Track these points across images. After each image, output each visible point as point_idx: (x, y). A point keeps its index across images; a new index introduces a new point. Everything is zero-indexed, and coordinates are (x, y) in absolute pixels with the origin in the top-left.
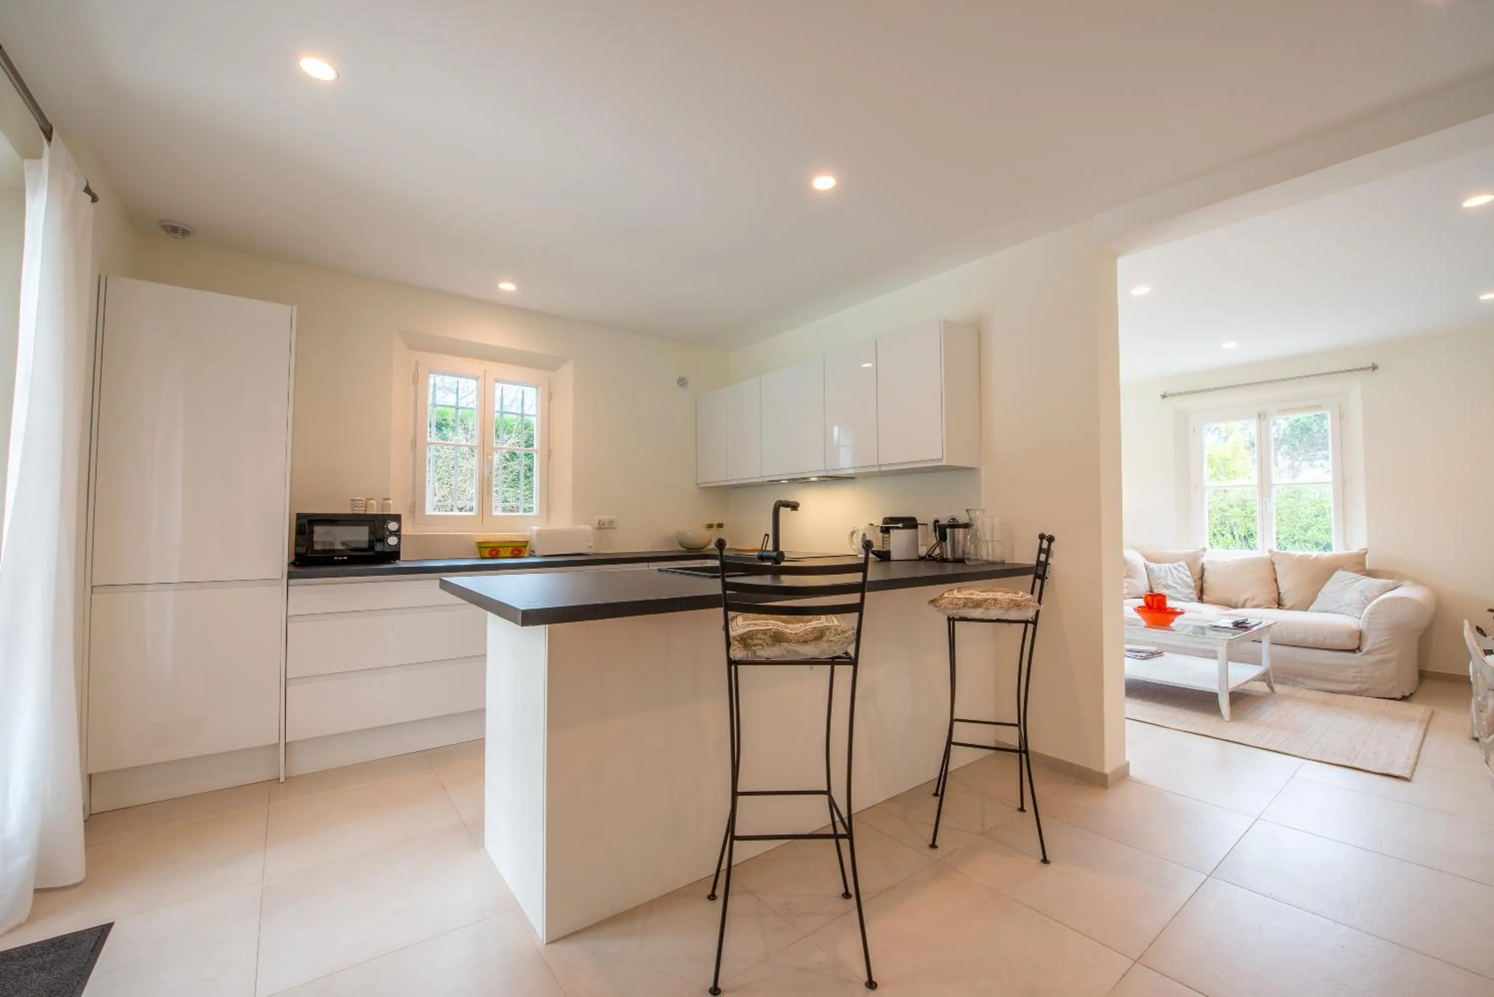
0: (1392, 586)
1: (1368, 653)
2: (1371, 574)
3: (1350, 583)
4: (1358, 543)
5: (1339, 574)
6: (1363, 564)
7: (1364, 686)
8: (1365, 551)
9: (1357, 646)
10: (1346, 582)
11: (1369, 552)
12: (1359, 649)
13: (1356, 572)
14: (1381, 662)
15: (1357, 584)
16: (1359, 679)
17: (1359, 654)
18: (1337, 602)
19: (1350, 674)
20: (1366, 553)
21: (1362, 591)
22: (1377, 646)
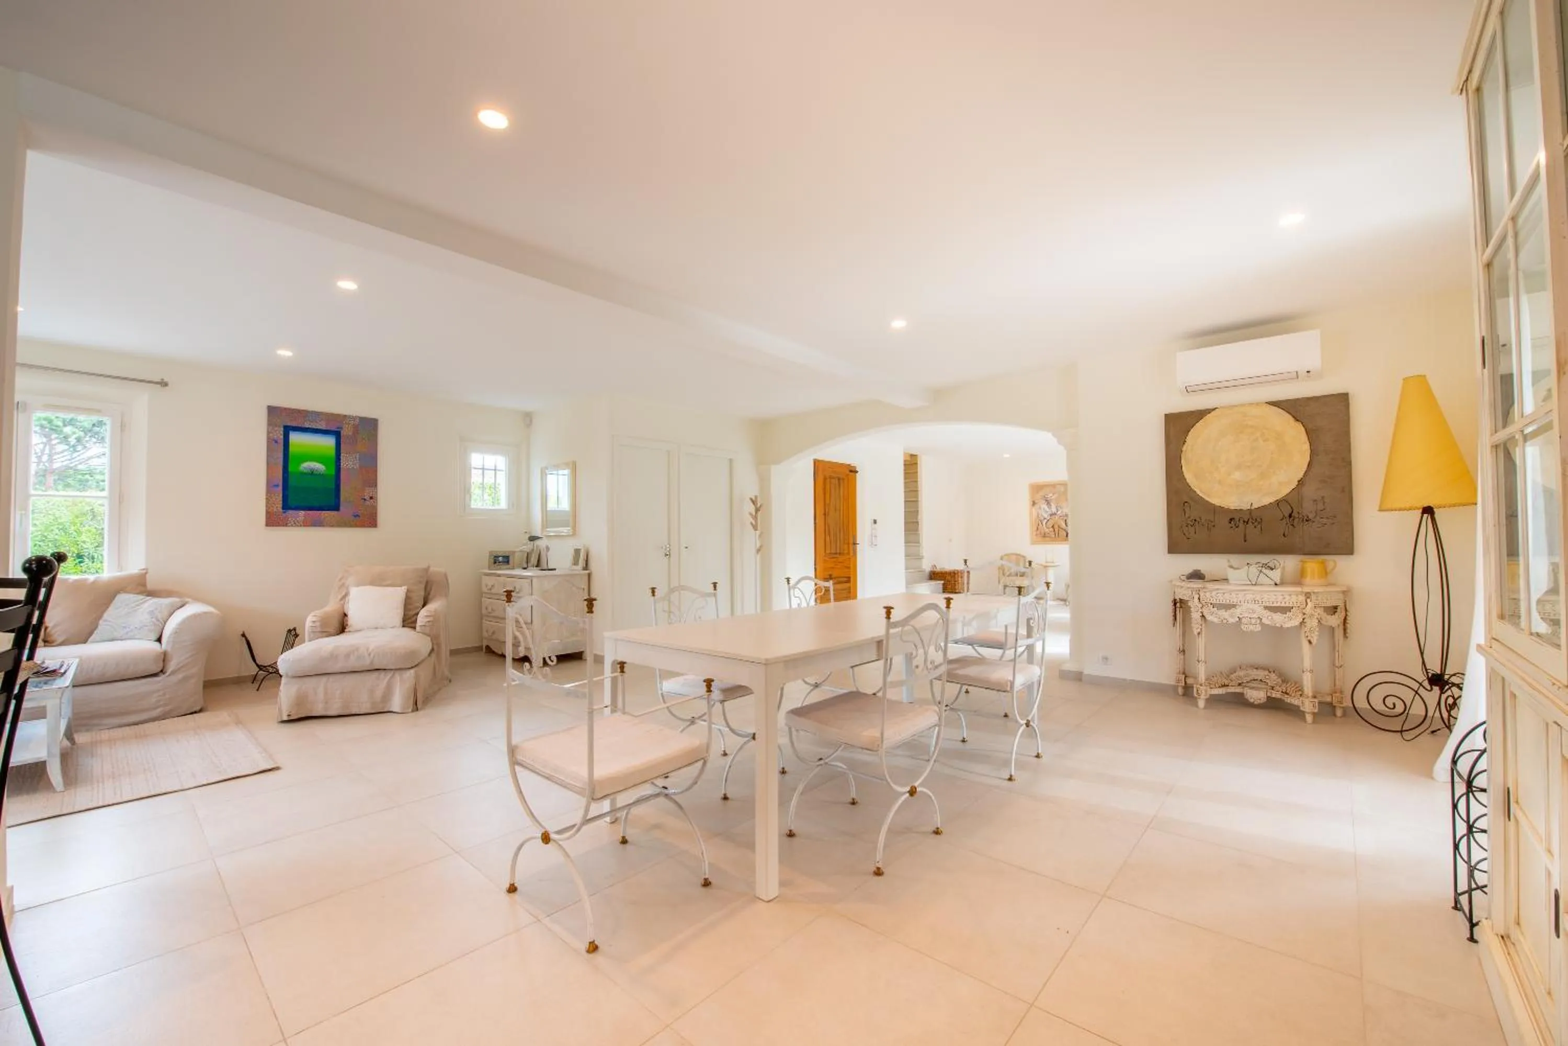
0: (179, 605)
1: (173, 673)
2: (151, 594)
3: (138, 605)
4: (134, 566)
5: (121, 597)
6: (144, 585)
7: (168, 708)
8: (144, 571)
9: (160, 669)
10: (133, 605)
11: (149, 571)
12: (162, 671)
13: (138, 594)
14: (185, 679)
15: (146, 605)
16: (161, 703)
17: (161, 678)
18: (125, 627)
19: (153, 700)
20: (146, 573)
21: (151, 613)
22: (181, 665)
